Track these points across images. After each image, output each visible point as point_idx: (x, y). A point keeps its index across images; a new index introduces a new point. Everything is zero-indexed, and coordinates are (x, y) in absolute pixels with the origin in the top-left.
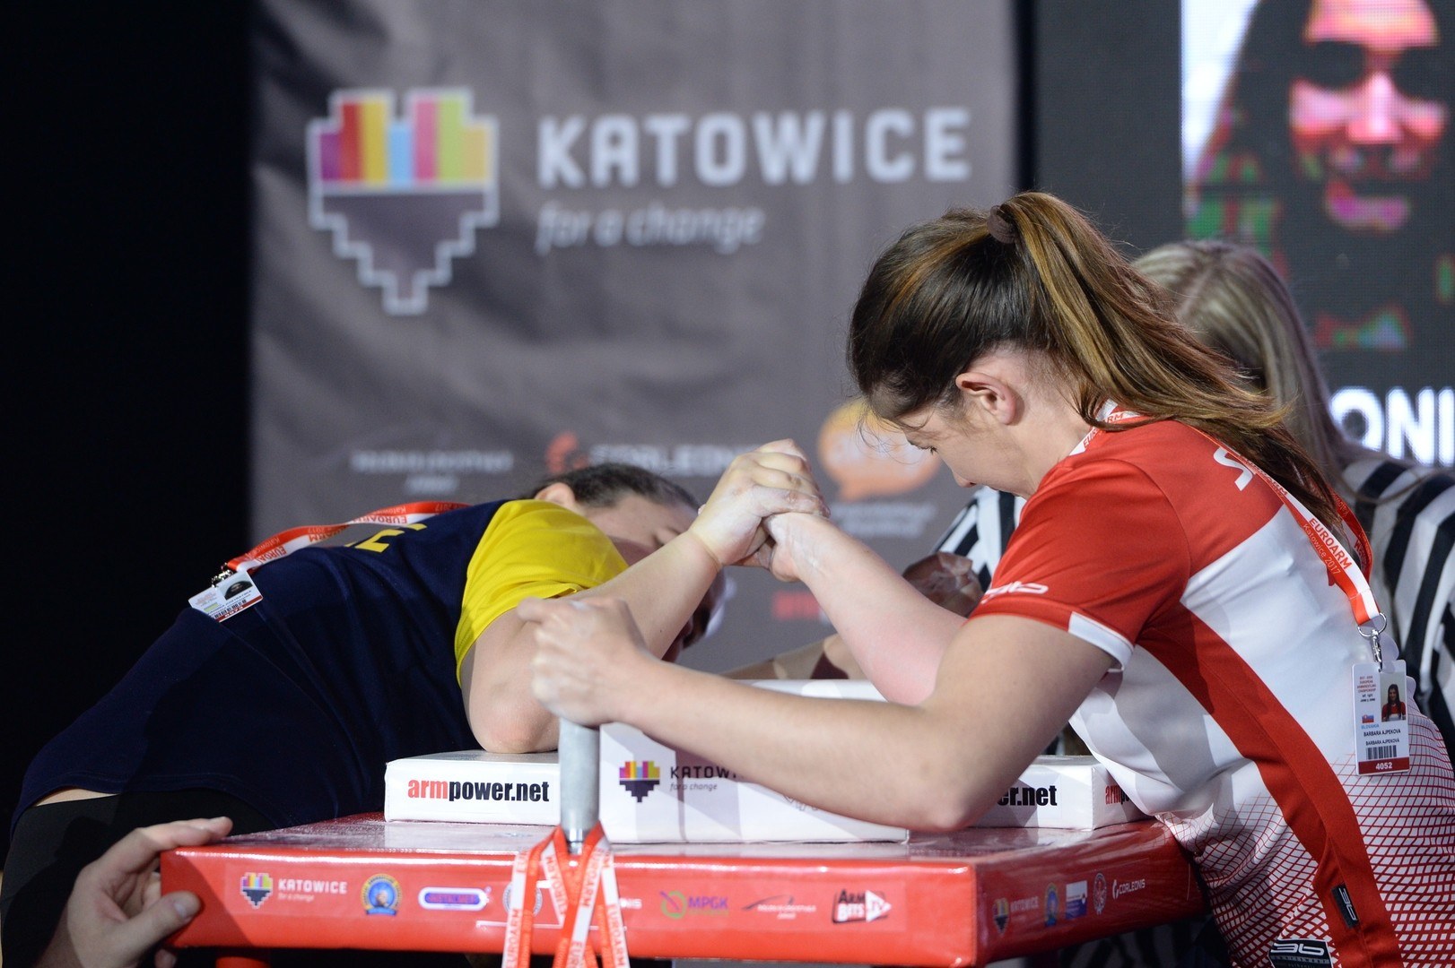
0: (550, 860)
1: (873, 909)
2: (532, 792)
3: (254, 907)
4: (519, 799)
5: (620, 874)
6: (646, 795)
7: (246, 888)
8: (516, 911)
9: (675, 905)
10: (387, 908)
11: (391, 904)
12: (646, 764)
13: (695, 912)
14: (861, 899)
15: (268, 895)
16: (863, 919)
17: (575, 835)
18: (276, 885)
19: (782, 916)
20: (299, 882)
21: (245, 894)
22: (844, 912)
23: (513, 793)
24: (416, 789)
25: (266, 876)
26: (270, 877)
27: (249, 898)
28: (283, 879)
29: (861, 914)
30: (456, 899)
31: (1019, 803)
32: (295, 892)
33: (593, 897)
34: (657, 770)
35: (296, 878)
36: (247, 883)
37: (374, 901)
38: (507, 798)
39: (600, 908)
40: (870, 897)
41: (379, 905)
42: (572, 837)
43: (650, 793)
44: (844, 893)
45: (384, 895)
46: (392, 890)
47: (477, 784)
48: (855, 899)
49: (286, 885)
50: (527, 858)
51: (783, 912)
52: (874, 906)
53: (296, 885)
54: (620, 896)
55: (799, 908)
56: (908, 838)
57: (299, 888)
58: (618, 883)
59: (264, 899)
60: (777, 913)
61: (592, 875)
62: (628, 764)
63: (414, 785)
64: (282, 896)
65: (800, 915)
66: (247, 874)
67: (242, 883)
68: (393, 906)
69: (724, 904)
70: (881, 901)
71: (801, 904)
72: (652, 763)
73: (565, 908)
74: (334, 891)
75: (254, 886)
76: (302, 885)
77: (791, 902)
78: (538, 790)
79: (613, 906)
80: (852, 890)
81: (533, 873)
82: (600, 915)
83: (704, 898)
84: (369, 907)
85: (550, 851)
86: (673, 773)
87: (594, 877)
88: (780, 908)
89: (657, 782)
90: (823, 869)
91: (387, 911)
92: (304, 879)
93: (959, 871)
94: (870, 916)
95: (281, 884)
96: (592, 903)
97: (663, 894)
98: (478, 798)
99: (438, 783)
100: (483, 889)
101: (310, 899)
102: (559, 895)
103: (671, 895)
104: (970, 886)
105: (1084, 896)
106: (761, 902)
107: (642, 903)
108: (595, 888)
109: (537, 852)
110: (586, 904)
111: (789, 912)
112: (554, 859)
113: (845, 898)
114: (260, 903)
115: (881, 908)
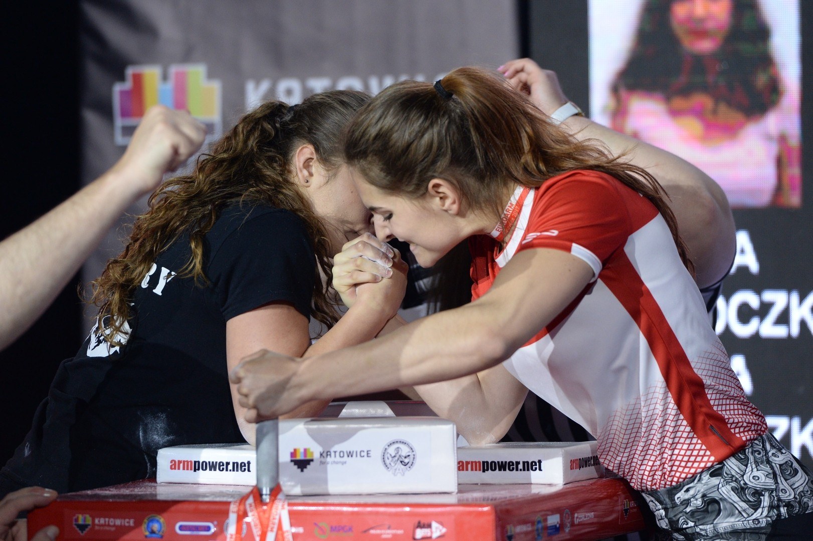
0: (251, 506)
1: (436, 531)
2: (241, 466)
3: (82, 534)
4: (234, 470)
5: (291, 513)
6: (306, 468)
7: (77, 523)
8: (232, 535)
9: (322, 530)
10: (157, 534)
11: (159, 532)
12: (305, 450)
13: (334, 534)
14: (429, 526)
15: (89, 527)
16: (430, 538)
17: (266, 491)
18: (93, 521)
19: (384, 536)
20: (107, 519)
21: (75, 526)
22: (420, 533)
23: (230, 467)
24: (175, 464)
25: (88, 516)
26: (91, 516)
27: (78, 529)
28: (97, 517)
29: (429, 535)
30: (197, 528)
31: (521, 470)
32: (104, 525)
33: (276, 527)
34: (312, 453)
35: (105, 517)
36: (77, 520)
37: (150, 530)
38: (227, 470)
39: (280, 532)
40: (434, 525)
41: (153, 532)
42: (264, 492)
43: (308, 467)
44: (419, 523)
45: (156, 526)
46: (160, 524)
47: (209, 462)
48: (426, 526)
49: (99, 521)
50: (237, 504)
51: (385, 534)
52: (437, 530)
53: (105, 522)
54: (292, 525)
55: (394, 531)
56: (456, 491)
57: (107, 523)
58: (290, 519)
59: (87, 530)
60: (381, 534)
61: (275, 513)
62: (295, 450)
63: (173, 462)
64: (97, 528)
65: (395, 535)
66: (77, 515)
67: (74, 520)
68: (161, 533)
69: (350, 529)
70: (441, 527)
71: (394, 529)
72: (309, 449)
73: (259, 533)
74: (127, 524)
75: (81, 522)
76: (109, 521)
77: (389, 528)
78: (245, 466)
79: (287, 531)
80: (424, 521)
81: (241, 513)
82: (280, 537)
83: (339, 526)
84: (147, 533)
85: (251, 500)
86: (321, 455)
87: (276, 515)
88: (383, 531)
89: (312, 460)
90: (407, 509)
91: (158, 536)
92: (109, 518)
93: (486, 509)
94: (435, 536)
95: (97, 521)
96: (275, 530)
97: (316, 524)
98: (210, 470)
99: (188, 462)
100: (212, 522)
101: (113, 529)
102: (256, 525)
103: (321, 524)
104: (492, 518)
105: (558, 523)
106: (372, 528)
107: (305, 529)
108: (277, 521)
109: (243, 501)
110: (272, 531)
111: (388, 534)
112: (253, 505)
113: (420, 526)
114: (84, 532)
115: (441, 531)
